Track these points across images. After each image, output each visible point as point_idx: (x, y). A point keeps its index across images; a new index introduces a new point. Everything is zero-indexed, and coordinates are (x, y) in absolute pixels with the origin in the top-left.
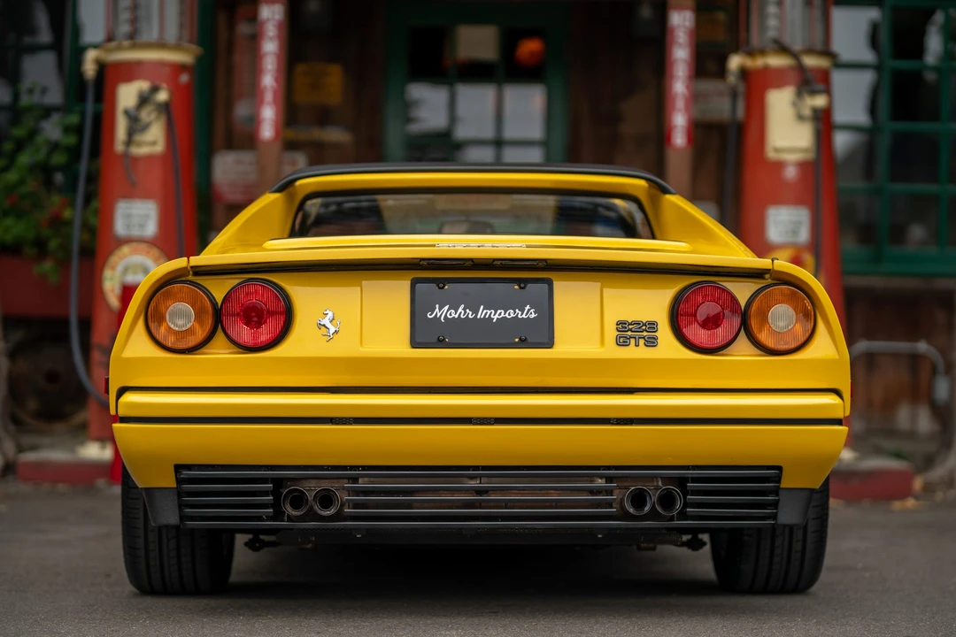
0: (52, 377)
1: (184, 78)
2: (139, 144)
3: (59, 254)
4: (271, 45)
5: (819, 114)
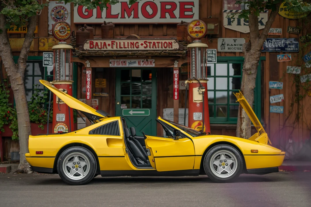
1: (70, 87)
3: (44, 123)
4: (89, 80)
5: (203, 92)
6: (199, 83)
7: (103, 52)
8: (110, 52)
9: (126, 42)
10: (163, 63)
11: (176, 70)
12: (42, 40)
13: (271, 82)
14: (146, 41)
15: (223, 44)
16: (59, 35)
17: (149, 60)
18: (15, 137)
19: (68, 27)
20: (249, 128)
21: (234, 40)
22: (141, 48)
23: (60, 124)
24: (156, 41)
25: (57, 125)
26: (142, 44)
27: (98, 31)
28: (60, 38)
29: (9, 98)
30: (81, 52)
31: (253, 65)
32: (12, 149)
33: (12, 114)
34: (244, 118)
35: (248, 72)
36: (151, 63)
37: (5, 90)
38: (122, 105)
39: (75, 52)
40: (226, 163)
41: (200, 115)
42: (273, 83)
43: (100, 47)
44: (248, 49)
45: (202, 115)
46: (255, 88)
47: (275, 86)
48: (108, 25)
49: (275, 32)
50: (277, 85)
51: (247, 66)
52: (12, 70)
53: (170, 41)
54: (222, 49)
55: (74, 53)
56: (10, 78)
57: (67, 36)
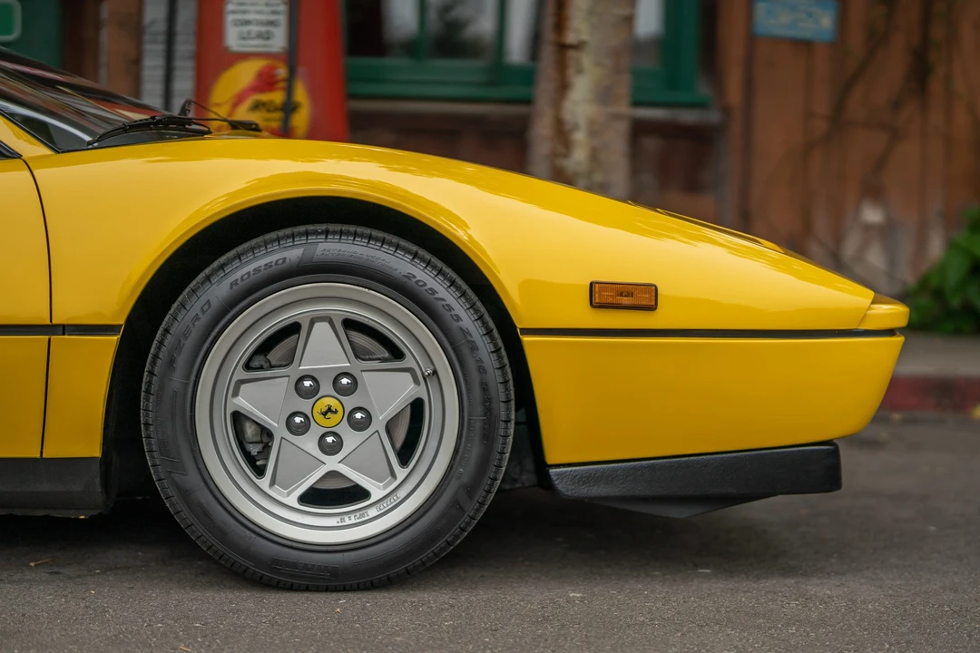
20: (617, 117)
40: (350, 402)
41: (272, 18)
45: (282, 19)
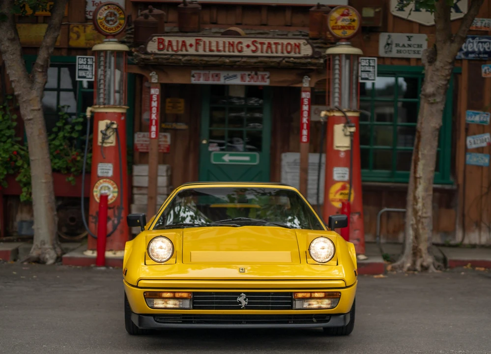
0: (72, 219)
1: (123, 118)
2: (106, 143)
3: (75, 173)
4: (154, 104)
5: (352, 134)
6: (345, 116)
7: (181, 58)
8: (193, 58)
9: (221, 40)
10: (284, 80)
11: (306, 91)
12: (75, 29)
13: (470, 112)
14: (255, 41)
15: (388, 44)
16: (105, 26)
17: (259, 73)
18: (26, 196)
19: (121, 14)
21: (408, 37)
22: (247, 52)
23: (104, 181)
24: (272, 41)
25: (98, 182)
26: (248, 46)
27: (173, 16)
28: (107, 31)
29: (15, 128)
30: (143, 56)
31: (438, 88)
32: (21, 216)
33: (21, 156)
34: (420, 178)
35: (430, 99)
36: (263, 78)
37: (8, 113)
38: (211, 145)
39: (132, 55)
41: (346, 172)
42: (473, 113)
43: (175, 48)
44: (432, 59)
46: (441, 127)
47: (477, 119)
48: (190, 6)
49: (479, 24)
50: (480, 118)
51: (429, 88)
52: (22, 84)
53: (297, 42)
54: (386, 52)
55: (130, 58)
56: (20, 98)
57: (119, 29)
